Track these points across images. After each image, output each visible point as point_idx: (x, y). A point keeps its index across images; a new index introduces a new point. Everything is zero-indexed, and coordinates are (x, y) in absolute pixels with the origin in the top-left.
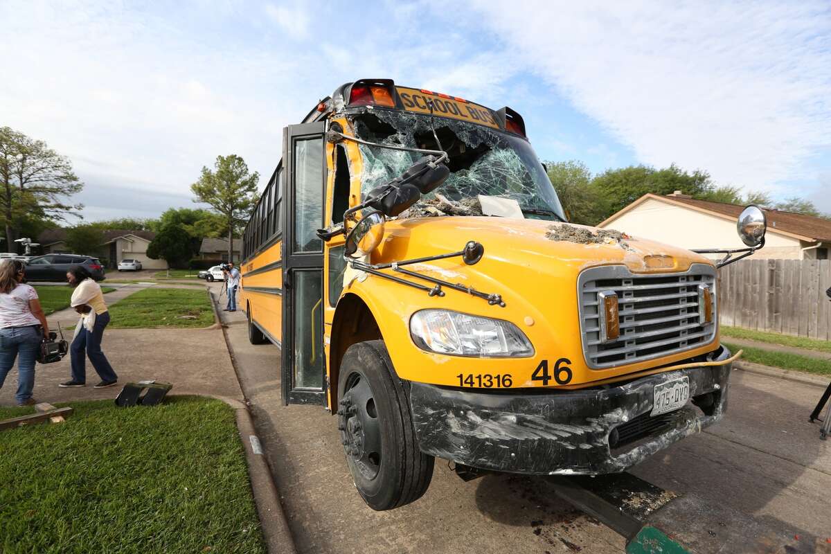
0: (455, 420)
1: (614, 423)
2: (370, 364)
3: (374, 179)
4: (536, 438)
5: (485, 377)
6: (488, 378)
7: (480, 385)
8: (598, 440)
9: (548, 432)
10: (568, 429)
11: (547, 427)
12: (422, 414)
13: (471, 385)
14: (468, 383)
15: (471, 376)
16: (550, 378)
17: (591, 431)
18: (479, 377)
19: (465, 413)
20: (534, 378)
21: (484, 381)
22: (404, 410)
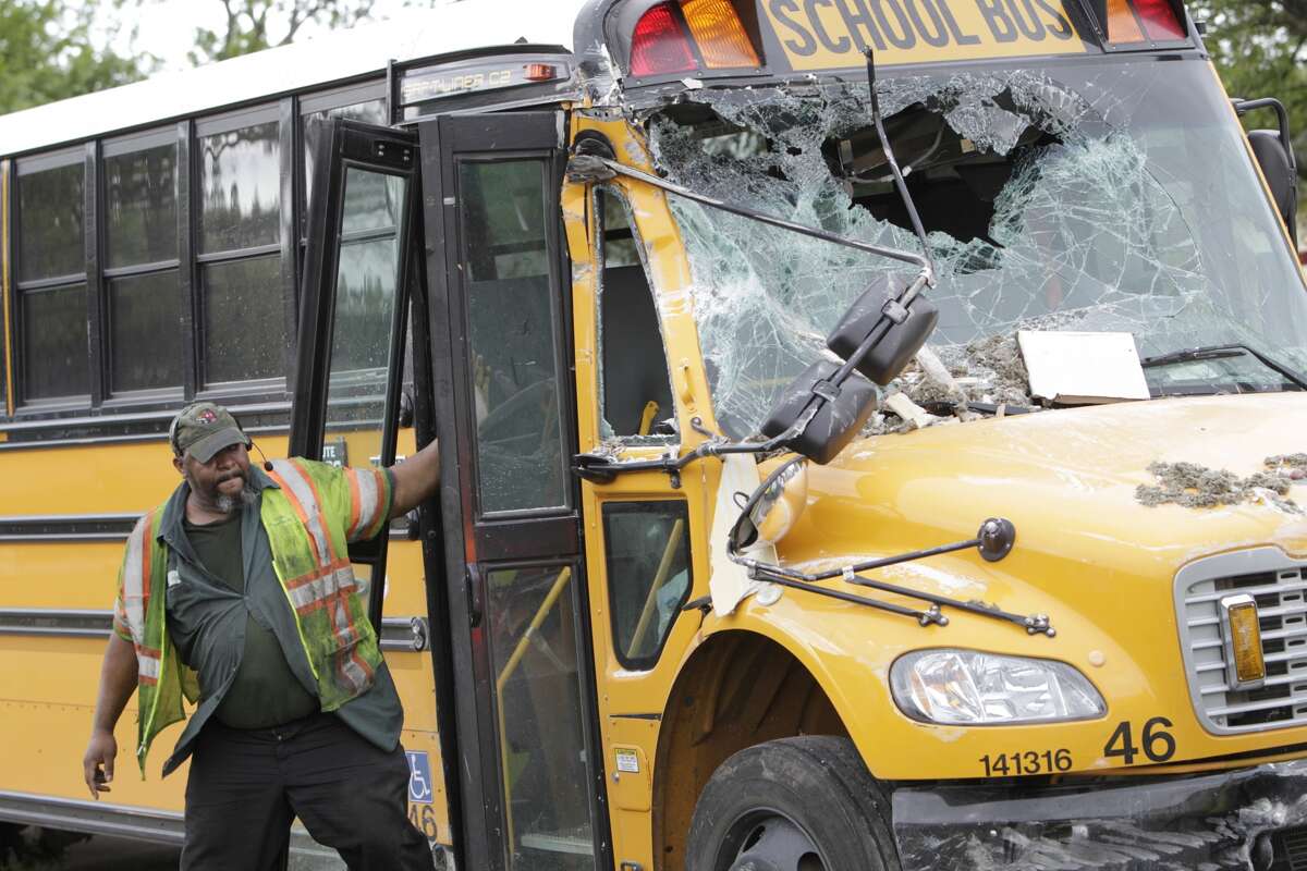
0: (983, 849)
1: (1257, 824)
2: (800, 778)
3: (736, 319)
4: (1124, 860)
5: (1026, 757)
6: (1031, 757)
7: (1019, 770)
8: (1229, 856)
9: (1144, 849)
10: (1175, 841)
11: (1141, 839)
12: (920, 853)
13: (1005, 773)
14: (999, 769)
15: (1003, 757)
16: (1136, 751)
17: (1216, 841)
18: (1017, 757)
19: (999, 833)
20: (1109, 752)
21: (1025, 763)
22: (887, 851)
